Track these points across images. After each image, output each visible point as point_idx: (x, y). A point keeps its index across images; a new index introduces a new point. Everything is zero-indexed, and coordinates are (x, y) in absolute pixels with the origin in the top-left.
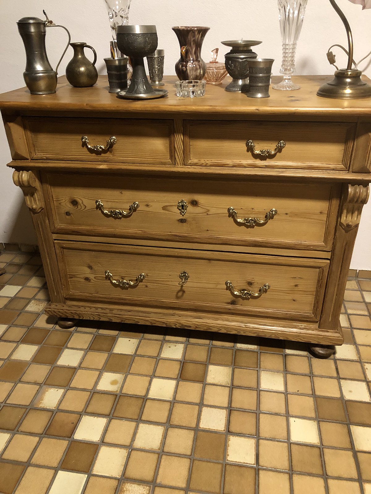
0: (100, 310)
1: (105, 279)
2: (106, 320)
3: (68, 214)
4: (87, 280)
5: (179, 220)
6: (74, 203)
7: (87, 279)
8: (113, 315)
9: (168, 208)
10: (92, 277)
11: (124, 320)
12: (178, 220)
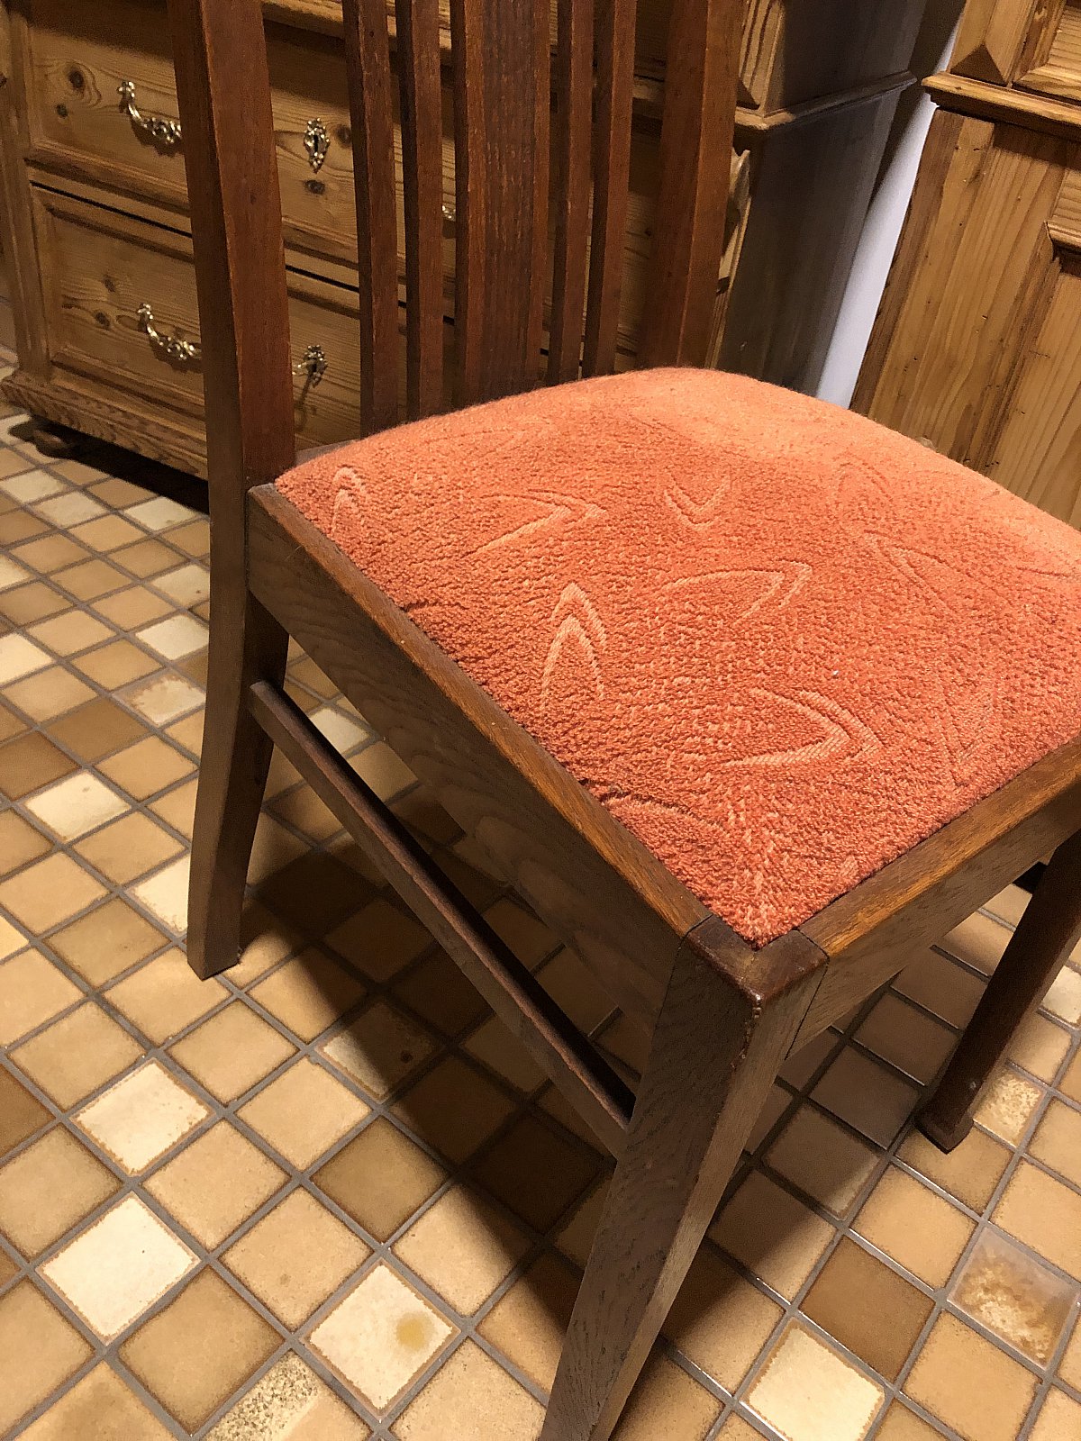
0: (118, 416)
1: (136, 326)
2: (129, 446)
3: (62, 111)
4: (102, 322)
5: (309, 182)
6: (77, 79)
7: (101, 318)
8: (146, 436)
9: (285, 137)
10: (112, 313)
11: (165, 456)
12: (304, 182)
